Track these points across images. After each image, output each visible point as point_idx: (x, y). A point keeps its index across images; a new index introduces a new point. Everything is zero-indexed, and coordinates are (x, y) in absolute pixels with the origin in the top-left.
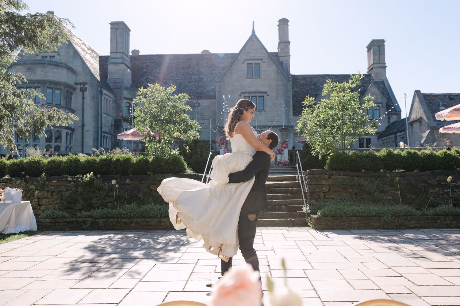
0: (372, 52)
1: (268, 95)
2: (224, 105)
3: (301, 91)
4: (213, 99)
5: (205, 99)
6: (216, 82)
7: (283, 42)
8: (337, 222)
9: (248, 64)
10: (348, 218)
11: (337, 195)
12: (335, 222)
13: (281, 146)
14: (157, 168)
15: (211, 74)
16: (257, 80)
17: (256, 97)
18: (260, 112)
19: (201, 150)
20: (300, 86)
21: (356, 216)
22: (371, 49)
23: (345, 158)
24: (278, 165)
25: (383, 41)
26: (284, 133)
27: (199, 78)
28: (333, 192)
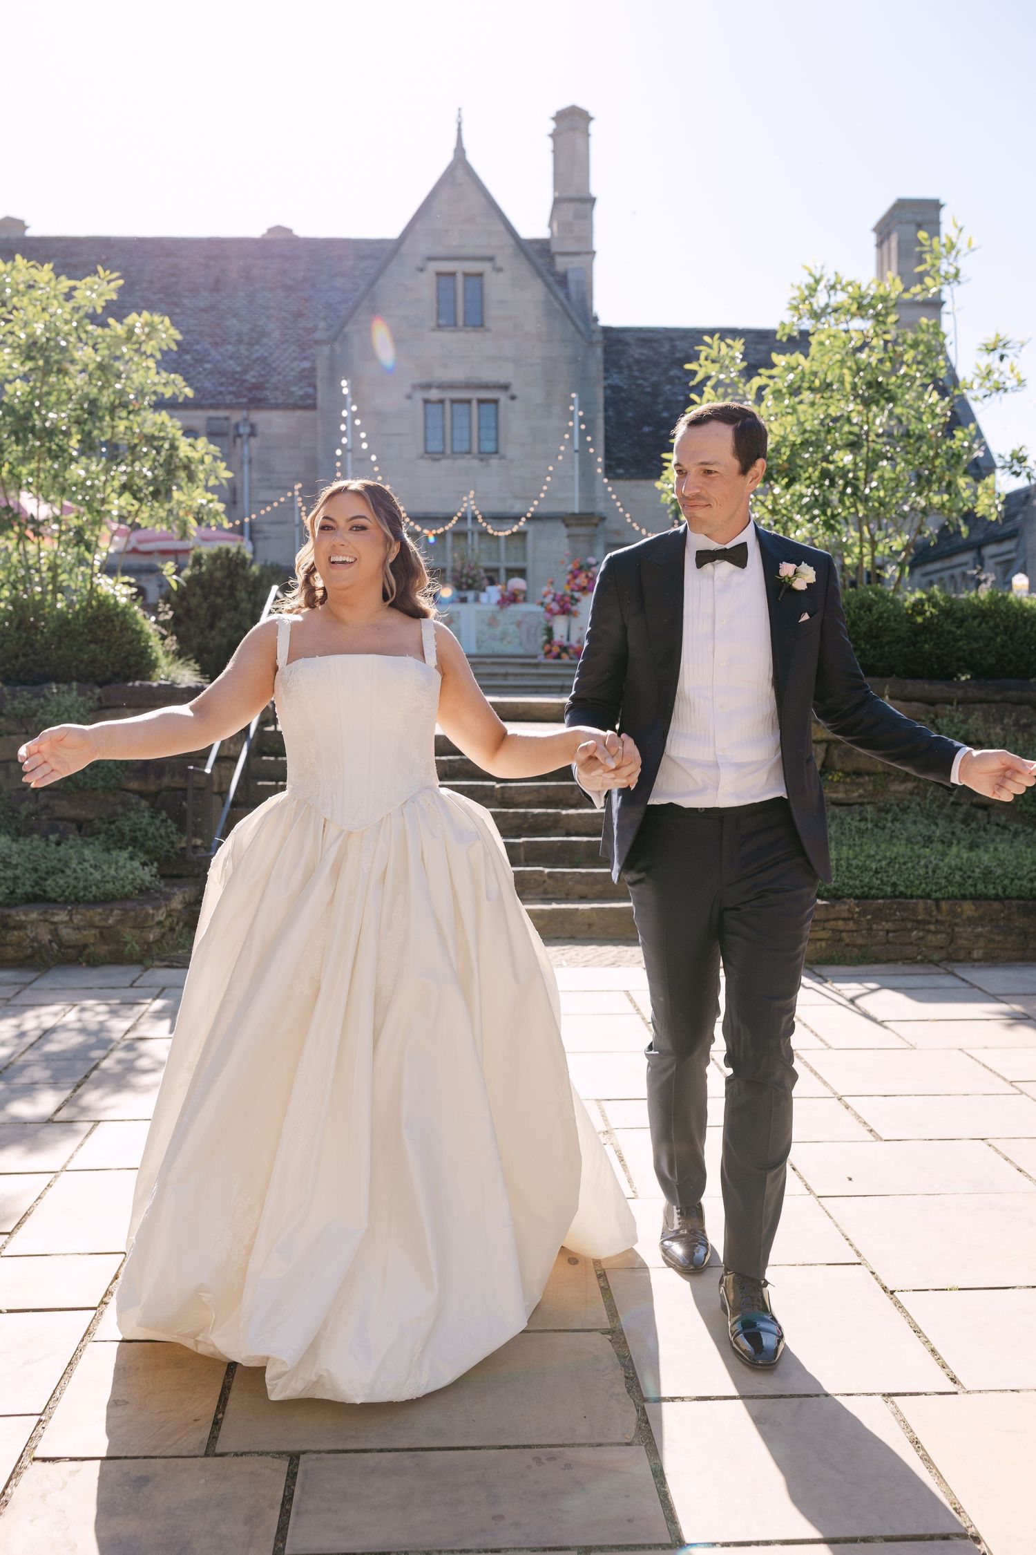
0: (894, 244)
1: (513, 398)
2: (344, 420)
3: (634, 387)
4: (306, 408)
5: (276, 407)
6: (317, 342)
7: (571, 200)
8: (889, 926)
9: (439, 274)
10: (938, 906)
11: (861, 791)
12: (875, 927)
13: (569, 583)
14: (17, 657)
15: (300, 315)
16: (474, 336)
17: (469, 402)
18: (482, 460)
19: (253, 597)
20: (629, 367)
21: (975, 898)
22: (889, 234)
23: (888, 620)
24: (558, 657)
25: (936, 206)
26: (582, 530)
27: (252, 330)
28: (847, 774)
